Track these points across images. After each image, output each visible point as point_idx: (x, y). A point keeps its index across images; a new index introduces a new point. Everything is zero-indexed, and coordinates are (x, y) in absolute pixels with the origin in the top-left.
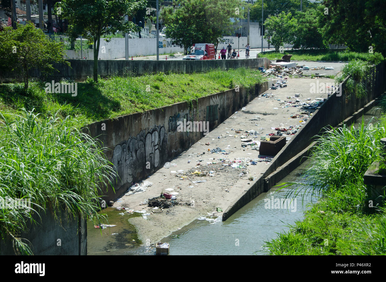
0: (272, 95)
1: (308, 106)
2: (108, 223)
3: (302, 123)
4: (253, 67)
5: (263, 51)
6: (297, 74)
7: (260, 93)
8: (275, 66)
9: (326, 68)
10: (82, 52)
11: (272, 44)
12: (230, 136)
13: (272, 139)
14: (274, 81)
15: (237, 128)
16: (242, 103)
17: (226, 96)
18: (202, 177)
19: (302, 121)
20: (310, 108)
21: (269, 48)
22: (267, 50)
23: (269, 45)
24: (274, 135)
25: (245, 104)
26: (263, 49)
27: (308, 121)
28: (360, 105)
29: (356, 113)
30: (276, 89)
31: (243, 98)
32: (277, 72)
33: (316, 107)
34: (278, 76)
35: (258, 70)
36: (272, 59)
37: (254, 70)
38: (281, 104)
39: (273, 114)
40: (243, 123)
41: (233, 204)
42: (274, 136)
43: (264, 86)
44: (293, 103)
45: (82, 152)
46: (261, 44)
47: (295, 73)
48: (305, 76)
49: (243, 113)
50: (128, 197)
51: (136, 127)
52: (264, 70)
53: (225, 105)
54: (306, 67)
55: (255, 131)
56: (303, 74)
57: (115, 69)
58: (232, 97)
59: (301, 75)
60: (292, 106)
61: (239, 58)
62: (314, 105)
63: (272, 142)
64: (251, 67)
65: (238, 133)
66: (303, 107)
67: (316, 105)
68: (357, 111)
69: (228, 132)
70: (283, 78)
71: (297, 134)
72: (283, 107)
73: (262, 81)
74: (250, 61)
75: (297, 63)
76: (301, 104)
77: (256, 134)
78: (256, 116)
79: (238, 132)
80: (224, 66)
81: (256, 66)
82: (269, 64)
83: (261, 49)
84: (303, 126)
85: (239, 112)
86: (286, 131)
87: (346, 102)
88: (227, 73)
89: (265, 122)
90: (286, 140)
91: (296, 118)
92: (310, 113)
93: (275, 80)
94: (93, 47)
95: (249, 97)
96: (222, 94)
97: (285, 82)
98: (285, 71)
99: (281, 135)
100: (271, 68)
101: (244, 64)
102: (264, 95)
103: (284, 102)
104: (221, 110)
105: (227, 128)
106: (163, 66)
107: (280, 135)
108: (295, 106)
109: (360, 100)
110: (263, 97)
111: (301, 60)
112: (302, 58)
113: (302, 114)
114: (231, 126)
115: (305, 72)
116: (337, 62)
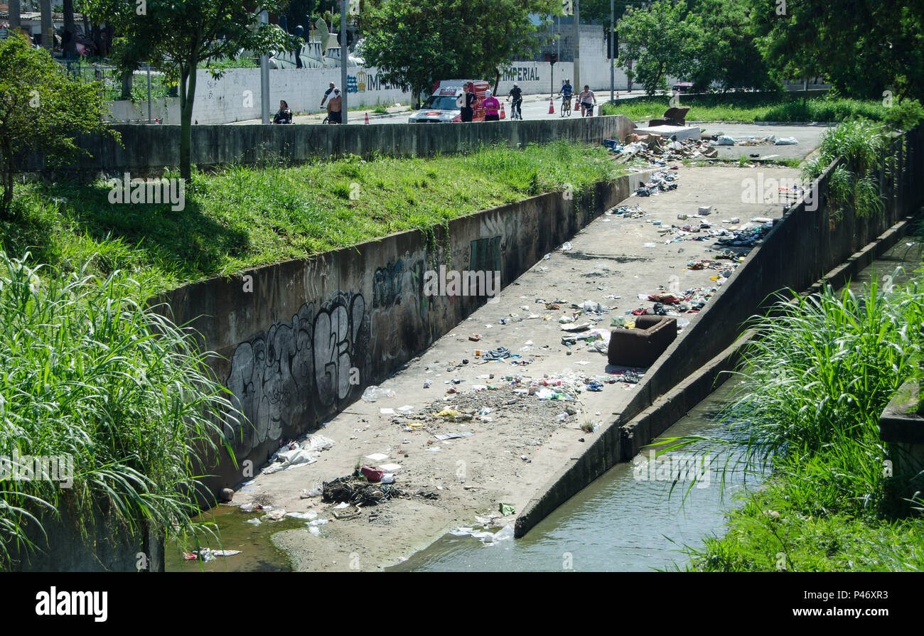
0: (640, 209)
1: (733, 237)
2: (220, 545)
3: (719, 282)
4: (589, 138)
5: (615, 98)
6: (702, 157)
7: (607, 207)
8: (645, 137)
9: (777, 141)
10: (149, 106)
11: (639, 81)
12: (533, 316)
13: (641, 324)
14: (645, 175)
15: (551, 295)
16: (562, 229)
17: (520, 214)
18: (462, 425)
19: (719, 278)
20: (740, 242)
21: (629, 90)
22: (625, 95)
23: (630, 83)
24: (645, 313)
25: (571, 234)
26: (615, 93)
27: (733, 278)
28: (866, 233)
29: (857, 255)
30: (648, 196)
31: (563, 219)
32: (652, 152)
33: (753, 241)
34: (654, 162)
35: (602, 148)
36: (636, 116)
37: (592, 147)
38: (663, 233)
39: (643, 260)
40: (565, 282)
41: (543, 493)
42: (646, 317)
43: (617, 188)
44: (694, 232)
45: (152, 363)
46: (609, 79)
47: (697, 153)
48: (724, 161)
49: (565, 257)
50: (270, 479)
51: (289, 298)
52: (618, 147)
53: (519, 236)
54: (725, 137)
55: (596, 304)
56: (719, 157)
57: (234, 148)
58: (537, 216)
59: (714, 160)
60: (690, 237)
62: (748, 235)
63: (640, 332)
64: (584, 138)
65: (553, 308)
66: (719, 240)
67: (753, 235)
68: (858, 250)
69: (527, 307)
70: (667, 168)
71: (705, 310)
72: (668, 241)
73: (614, 175)
74: (580, 124)
75: (701, 127)
76: (715, 233)
77: (598, 310)
78: (599, 266)
79: (552, 308)
80: (515, 136)
81: (597, 137)
82: (630, 130)
83: (609, 93)
84: (721, 291)
85: (555, 255)
86: (677, 303)
87: (832, 227)
88: (521, 155)
89: (623, 280)
90: (678, 325)
91: (702, 269)
92: (739, 256)
93: (646, 171)
94: (179, 93)
95: (580, 217)
96: (511, 208)
97: (672, 176)
98: (671, 149)
99: (663, 313)
100: (635, 140)
101: (565, 132)
102: (620, 211)
103: (671, 228)
104: (509, 249)
105: (524, 297)
106: (359, 139)
107: (661, 314)
108: (699, 239)
109: (866, 223)
110: (616, 216)
111: (713, 120)
112: (715, 116)
113: (718, 258)
114: (535, 292)
115: (723, 152)
116: (806, 126)
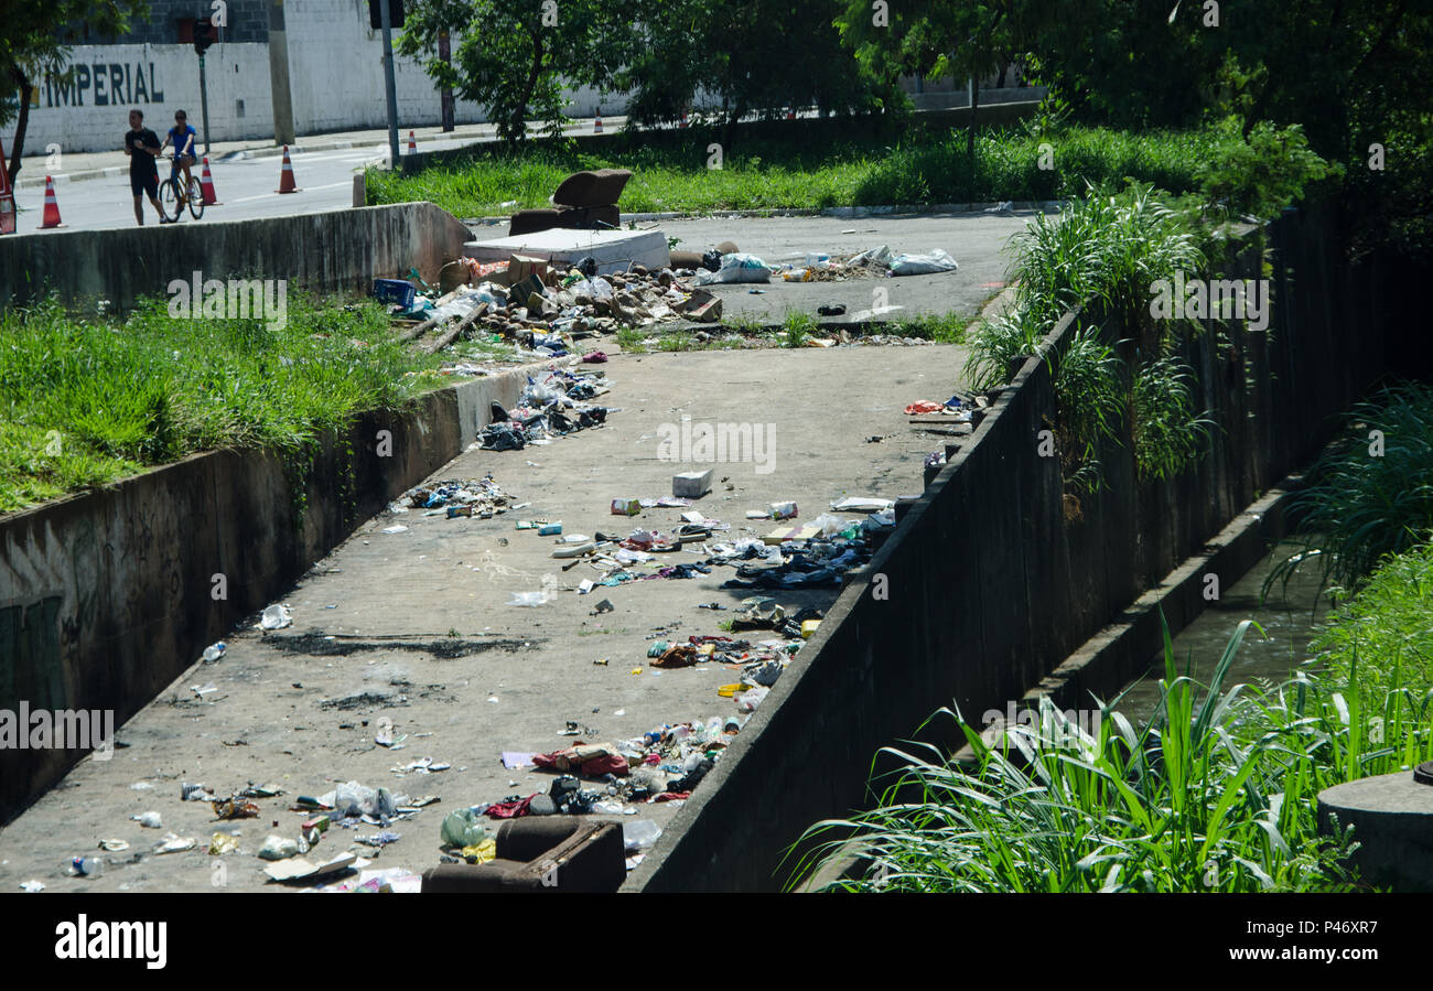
0: (495, 490)
1: (781, 560)
3: (744, 699)
4: (328, 278)
5: (404, 150)
6: (675, 321)
7: (394, 486)
8: (500, 267)
9: (896, 264)
11: (471, 94)
12: (175, 843)
13: (515, 846)
14: (506, 385)
15: (230, 774)
16: (257, 569)
17: (118, 525)
19: (744, 688)
20: (799, 577)
21: (448, 123)
22: (434, 141)
23: (448, 102)
24: (526, 809)
25: (286, 578)
26: (403, 134)
27: (785, 686)
28: (1172, 532)
29: (1151, 597)
30: (519, 447)
31: (260, 532)
32: (524, 311)
33: (839, 571)
34: (531, 343)
35: (369, 306)
36: (471, 204)
37: (338, 304)
38: (571, 561)
39: (512, 646)
40: (273, 729)
42: (527, 822)
43: (423, 428)
44: (662, 551)
46: (382, 93)
47: (660, 311)
48: (744, 331)
49: (268, 649)
52: (419, 301)
53: (120, 592)
54: (742, 257)
55: (372, 793)
56: (727, 317)
58: (174, 526)
59: (709, 328)
60: (652, 568)
61: (213, 216)
62: (825, 552)
63: (511, 870)
64: (313, 277)
65: (238, 814)
66: (742, 573)
67: (841, 550)
68: (1155, 584)
69: (154, 816)
70: (573, 359)
71: (708, 787)
72: (586, 584)
73: (412, 387)
74: (297, 236)
75: (669, 230)
76: (728, 552)
77: (381, 810)
78: (380, 671)
79: (233, 812)
80: (93, 278)
81: (351, 273)
82: (452, 250)
83: (384, 135)
84: (754, 726)
85: (243, 649)
86: (623, 773)
87: (1072, 511)
88: (114, 339)
89: (454, 713)
90: (628, 841)
91: (693, 663)
92: (800, 618)
93: (508, 370)
95: (311, 522)
96: (90, 504)
97: (587, 383)
98: (582, 301)
99: (582, 807)
100: (471, 278)
101: (252, 262)
102: (435, 497)
103: (592, 543)
104: (88, 636)
105: (143, 785)
107: (574, 810)
108: (681, 573)
109: (1171, 498)
110: (424, 513)
111: (704, 208)
112: (710, 194)
113: (738, 626)
114: (178, 765)
115: (737, 303)
116: (981, 213)
